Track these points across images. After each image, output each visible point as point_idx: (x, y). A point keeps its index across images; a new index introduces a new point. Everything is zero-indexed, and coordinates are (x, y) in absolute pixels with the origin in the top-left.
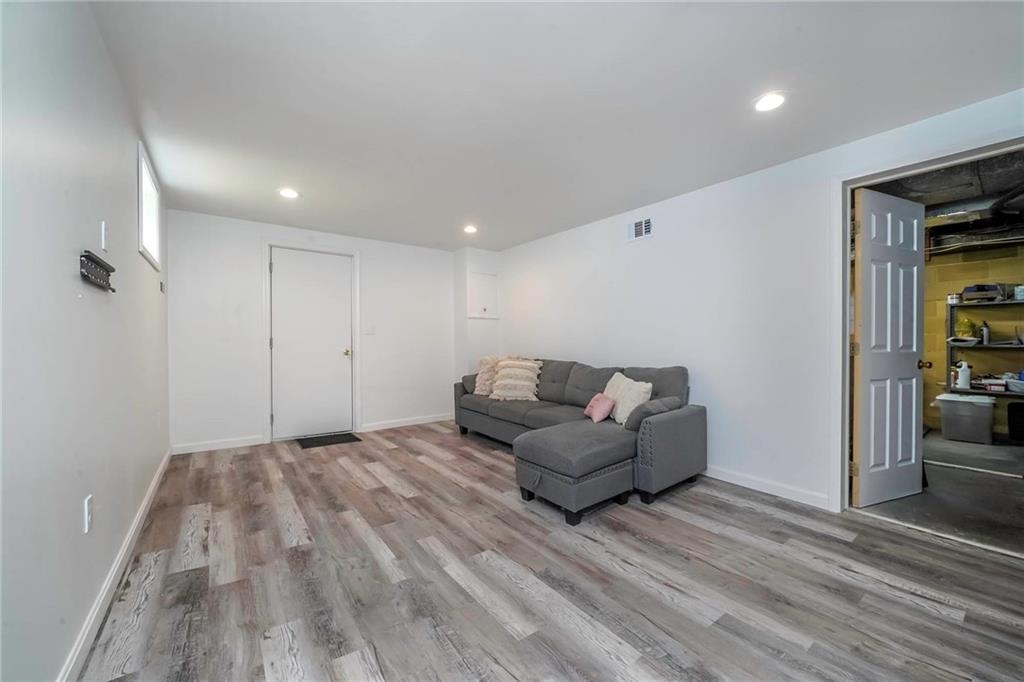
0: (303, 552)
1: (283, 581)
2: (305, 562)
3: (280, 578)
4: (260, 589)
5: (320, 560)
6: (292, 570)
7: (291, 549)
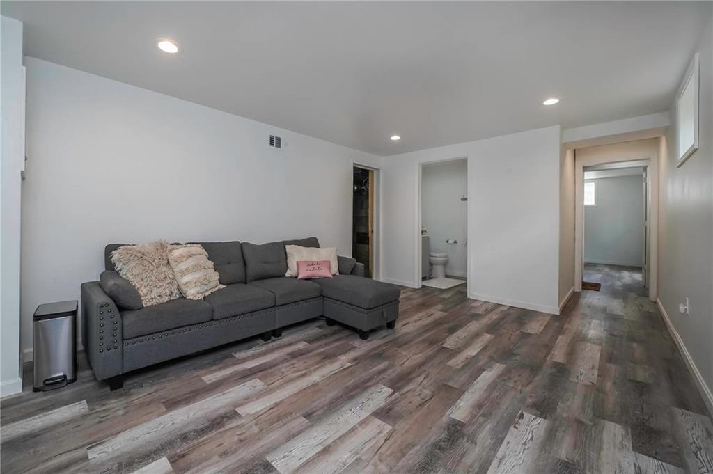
0: (537, 409)
1: (568, 400)
2: (544, 401)
3: (569, 403)
4: (587, 404)
5: (531, 397)
6: (557, 403)
7: (545, 418)
